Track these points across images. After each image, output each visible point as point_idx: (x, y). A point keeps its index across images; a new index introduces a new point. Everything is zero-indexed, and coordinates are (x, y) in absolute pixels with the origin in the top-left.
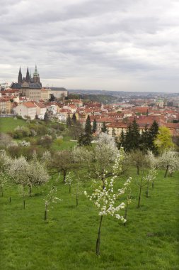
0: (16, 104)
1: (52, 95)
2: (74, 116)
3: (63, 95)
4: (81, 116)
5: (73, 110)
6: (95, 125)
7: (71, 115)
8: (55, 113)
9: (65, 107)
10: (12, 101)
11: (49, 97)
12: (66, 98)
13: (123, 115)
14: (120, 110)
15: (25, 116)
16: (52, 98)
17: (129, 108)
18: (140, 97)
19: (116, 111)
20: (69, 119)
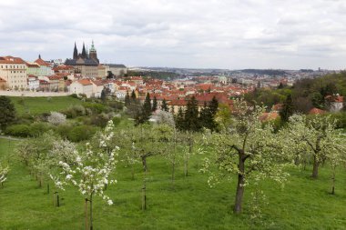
0: (70, 82)
1: (110, 72)
2: (133, 94)
3: (122, 72)
4: (141, 93)
5: (133, 88)
6: (155, 104)
7: (130, 93)
8: (113, 91)
9: (124, 85)
10: (66, 78)
11: (107, 74)
12: (126, 75)
13: (185, 93)
14: (182, 87)
15: (80, 94)
16: (110, 75)
17: (192, 85)
18: (204, 74)
19: (178, 88)
20: (127, 97)
